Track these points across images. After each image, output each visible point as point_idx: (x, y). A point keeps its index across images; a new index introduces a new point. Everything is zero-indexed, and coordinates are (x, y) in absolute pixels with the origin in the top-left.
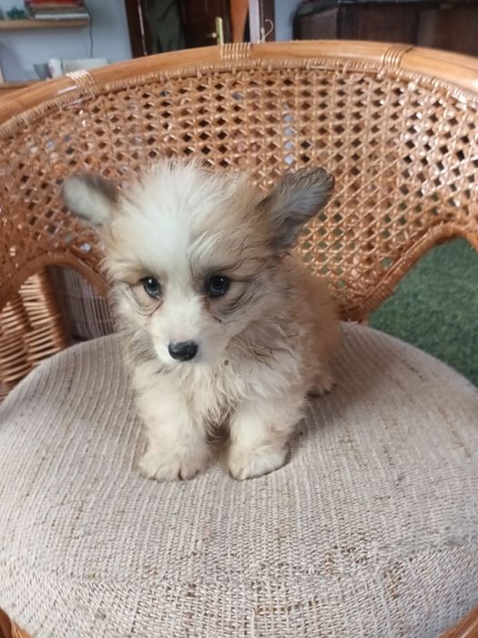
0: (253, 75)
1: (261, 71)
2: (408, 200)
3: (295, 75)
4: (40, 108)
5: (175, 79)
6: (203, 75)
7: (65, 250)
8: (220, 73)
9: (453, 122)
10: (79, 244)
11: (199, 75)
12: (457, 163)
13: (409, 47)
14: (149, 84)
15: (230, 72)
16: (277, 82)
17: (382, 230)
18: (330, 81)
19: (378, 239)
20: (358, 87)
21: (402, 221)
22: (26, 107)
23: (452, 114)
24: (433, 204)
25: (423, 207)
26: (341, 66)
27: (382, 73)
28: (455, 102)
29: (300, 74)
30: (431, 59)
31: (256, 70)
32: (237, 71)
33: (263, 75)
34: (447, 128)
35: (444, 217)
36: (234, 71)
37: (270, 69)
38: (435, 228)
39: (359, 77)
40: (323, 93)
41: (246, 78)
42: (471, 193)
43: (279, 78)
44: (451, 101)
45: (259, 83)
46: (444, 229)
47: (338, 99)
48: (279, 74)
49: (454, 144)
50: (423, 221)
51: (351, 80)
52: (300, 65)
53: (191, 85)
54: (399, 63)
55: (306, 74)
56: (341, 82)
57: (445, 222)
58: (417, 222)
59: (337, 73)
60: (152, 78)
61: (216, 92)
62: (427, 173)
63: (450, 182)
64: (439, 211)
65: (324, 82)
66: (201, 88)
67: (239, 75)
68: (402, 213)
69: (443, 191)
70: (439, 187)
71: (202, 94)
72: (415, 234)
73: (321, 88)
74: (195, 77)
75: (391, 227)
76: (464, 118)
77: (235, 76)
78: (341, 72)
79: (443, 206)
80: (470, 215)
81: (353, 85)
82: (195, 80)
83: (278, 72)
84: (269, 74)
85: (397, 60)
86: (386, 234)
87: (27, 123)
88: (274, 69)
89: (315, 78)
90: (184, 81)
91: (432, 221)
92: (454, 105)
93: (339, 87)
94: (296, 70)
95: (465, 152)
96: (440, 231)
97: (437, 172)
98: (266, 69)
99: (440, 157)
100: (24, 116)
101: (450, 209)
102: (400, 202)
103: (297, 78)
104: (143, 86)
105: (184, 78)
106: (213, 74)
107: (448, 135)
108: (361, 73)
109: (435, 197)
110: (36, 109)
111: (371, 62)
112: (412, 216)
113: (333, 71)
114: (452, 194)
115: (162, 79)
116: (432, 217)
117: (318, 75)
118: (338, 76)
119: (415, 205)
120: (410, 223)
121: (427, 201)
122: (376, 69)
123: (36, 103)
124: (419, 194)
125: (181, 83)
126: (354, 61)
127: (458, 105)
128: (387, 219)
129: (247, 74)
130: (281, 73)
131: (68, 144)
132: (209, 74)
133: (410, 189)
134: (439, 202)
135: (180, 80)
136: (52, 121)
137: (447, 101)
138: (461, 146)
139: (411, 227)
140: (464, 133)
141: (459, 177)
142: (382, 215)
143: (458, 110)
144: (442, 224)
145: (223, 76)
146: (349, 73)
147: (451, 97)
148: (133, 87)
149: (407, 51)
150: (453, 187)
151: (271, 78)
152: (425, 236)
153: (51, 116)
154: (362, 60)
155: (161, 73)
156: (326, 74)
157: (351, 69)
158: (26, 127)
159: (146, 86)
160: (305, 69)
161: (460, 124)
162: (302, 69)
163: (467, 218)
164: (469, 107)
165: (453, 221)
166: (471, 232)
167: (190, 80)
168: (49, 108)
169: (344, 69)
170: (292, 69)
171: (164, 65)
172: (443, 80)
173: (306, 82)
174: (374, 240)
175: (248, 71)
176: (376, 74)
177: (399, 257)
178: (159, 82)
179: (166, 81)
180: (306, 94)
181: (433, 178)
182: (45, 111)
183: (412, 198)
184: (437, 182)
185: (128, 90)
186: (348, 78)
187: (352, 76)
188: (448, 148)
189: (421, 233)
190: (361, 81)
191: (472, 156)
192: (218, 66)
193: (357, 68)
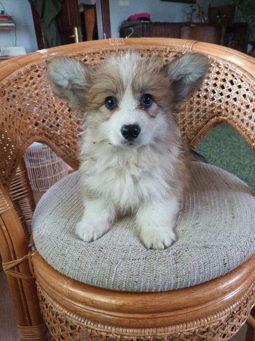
2: (200, 108)
3: (145, 53)
4: (28, 67)
5: (90, 54)
6: (103, 52)
8: (111, 51)
9: (218, 73)
11: (101, 52)
12: (221, 90)
13: (195, 41)
15: (115, 51)
17: (189, 121)
18: (161, 56)
19: (187, 125)
21: (198, 117)
22: (22, 66)
23: (217, 70)
24: (211, 109)
25: (207, 110)
26: (166, 49)
27: (185, 52)
28: (218, 65)
29: (147, 53)
30: (206, 46)
31: (127, 50)
34: (216, 76)
35: (217, 114)
36: (117, 51)
38: (213, 120)
39: (174, 54)
42: (229, 103)
44: (216, 64)
46: (217, 120)
49: (219, 82)
50: (207, 116)
51: (171, 55)
52: (147, 48)
53: (97, 57)
54: (192, 49)
55: (150, 52)
56: (167, 56)
57: (217, 116)
58: (204, 117)
59: (164, 52)
60: (79, 54)
62: (208, 95)
63: (219, 99)
64: (214, 112)
65: (159, 56)
66: (102, 59)
68: (197, 113)
69: (216, 102)
70: (214, 101)
72: (204, 122)
74: (99, 53)
75: (193, 120)
76: (223, 71)
78: (166, 52)
79: (216, 109)
80: (229, 112)
81: (172, 57)
82: (99, 55)
85: (191, 47)
86: (191, 123)
87: (23, 73)
90: (94, 56)
91: (211, 117)
92: (218, 66)
93: (166, 59)
94: (146, 51)
95: (224, 86)
96: (215, 120)
97: (212, 95)
99: (213, 88)
100: (22, 70)
101: (219, 111)
102: (196, 109)
104: (74, 57)
105: (93, 54)
106: (107, 52)
107: (216, 79)
108: (175, 52)
109: (212, 105)
110: (26, 67)
111: (179, 48)
112: (203, 114)
113: (162, 51)
114: (220, 104)
116: (211, 114)
117: (155, 53)
118: (164, 53)
119: (203, 109)
120: (202, 118)
121: (208, 107)
122: (182, 50)
123: (26, 64)
124: (205, 104)
125: (92, 56)
126: (171, 47)
127: (219, 66)
128: (191, 116)
132: (105, 52)
133: (201, 102)
134: (214, 107)
135: (92, 54)
136: (33, 72)
137: (215, 64)
138: (222, 83)
139: (202, 120)
140: (223, 77)
141: (223, 96)
142: (189, 115)
143: (220, 68)
144: (216, 117)
146: (170, 52)
147: (216, 63)
149: (196, 43)
150: (220, 101)
152: (209, 123)
153: (33, 70)
154: (175, 46)
155: (83, 51)
156: (159, 53)
157: (171, 50)
158: (22, 76)
159: (76, 57)
160: (149, 50)
161: (221, 74)
162: (148, 50)
163: (227, 113)
164: (224, 67)
165: (221, 115)
166: (230, 119)
167: (97, 55)
168: (32, 66)
169: (167, 51)
170: (144, 50)
171: (84, 47)
172: (212, 55)
174: (186, 126)
175: (123, 51)
176: (182, 53)
177: (197, 133)
178: (82, 55)
179: (85, 55)
181: (211, 97)
182: (30, 68)
183: (202, 107)
184: (213, 99)
186: (169, 54)
187: (171, 54)
188: (217, 84)
189: (207, 122)
190: (175, 56)
191: (228, 87)
192: (111, 49)
193: (173, 50)
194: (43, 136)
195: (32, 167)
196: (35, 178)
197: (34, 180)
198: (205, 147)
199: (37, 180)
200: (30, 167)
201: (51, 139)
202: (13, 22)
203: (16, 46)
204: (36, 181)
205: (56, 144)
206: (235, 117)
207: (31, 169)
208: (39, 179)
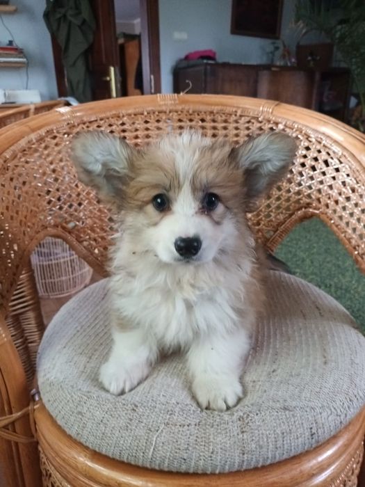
0: (180, 115)
1: (185, 112)
2: (282, 195)
3: (206, 116)
4: (42, 132)
5: (130, 115)
6: (148, 113)
7: (58, 227)
8: (159, 112)
9: (308, 148)
10: (67, 223)
11: (146, 113)
12: (312, 173)
13: (277, 102)
14: (112, 118)
15: (165, 112)
16: (196, 120)
17: (266, 213)
18: (229, 121)
19: (263, 219)
20: (247, 125)
21: (278, 207)
22: (33, 131)
23: (307, 144)
24: (297, 197)
25: (291, 199)
26: (236, 112)
27: (262, 117)
28: (308, 137)
29: (210, 116)
30: (292, 111)
31: (182, 112)
32: (170, 112)
33: (186, 115)
34: (304, 152)
35: (305, 205)
36: (168, 112)
37: (191, 112)
38: (299, 212)
39: (247, 119)
40: (225, 128)
41: (175, 116)
42: (322, 191)
43: (197, 118)
44: (305, 137)
45: (185, 120)
46: (304, 212)
47: (235, 132)
48: (196, 116)
49: (309, 162)
50: (291, 207)
51: (243, 120)
52: (210, 110)
53: (140, 119)
54: (272, 113)
55: (214, 115)
56: (236, 122)
57: (305, 208)
58: (288, 209)
59: (233, 116)
60: (115, 114)
61: (156, 124)
62: (293, 178)
63: (308, 184)
64: (302, 202)
65: (226, 121)
66: (146, 122)
67: (171, 114)
68: (278, 203)
69: (304, 189)
70: (301, 187)
71: (148, 125)
72: (287, 215)
73: (224, 125)
74: (142, 114)
75: (271, 211)
76: (314, 146)
77: (169, 115)
78: (236, 115)
79: (304, 198)
80: (322, 203)
81: (244, 124)
82: (143, 116)
83: (196, 114)
84: (191, 115)
85: (271, 110)
86: (269, 216)
87: (34, 141)
88: (194, 112)
89: (219, 118)
90: (136, 117)
91: (297, 208)
92: (307, 139)
93: (235, 125)
94: (208, 113)
95: (316, 166)
96: (302, 214)
97: (299, 178)
98: (188, 112)
99: (301, 169)
100: (33, 136)
101: (308, 201)
102: (276, 196)
103: (208, 118)
104: (108, 118)
105: (135, 115)
106: (154, 113)
107: (305, 156)
108: (248, 116)
109: (299, 193)
110: (39, 132)
111: (254, 111)
112: (285, 204)
113: (231, 115)
114: (309, 192)
115: (121, 115)
116: (297, 205)
117: (221, 116)
118: (233, 118)
119: (286, 198)
120: (284, 209)
121: (293, 195)
122: (258, 115)
123: (40, 128)
124: (289, 191)
125: (133, 118)
126: (244, 110)
127: (310, 139)
128: (269, 206)
129: (176, 114)
130: (198, 115)
131: (61, 156)
132: (152, 113)
133: (283, 188)
134: (302, 196)
135: (133, 116)
136: (49, 140)
137: (303, 136)
138: (313, 163)
139: (284, 211)
140: (315, 155)
141: (313, 182)
142: (266, 204)
143: (310, 141)
144: (303, 209)
145: (161, 115)
146: (241, 116)
147: (305, 134)
148: (101, 119)
149: (276, 105)
150: (310, 187)
151: (192, 117)
152: (293, 217)
153: (49, 136)
154: (249, 109)
155: (120, 111)
156: (226, 116)
157: (243, 114)
158: (34, 144)
161: (312, 150)
162: (212, 113)
163: (320, 206)
164: (316, 140)
165: (310, 207)
166: (323, 214)
167: (139, 116)
168: (48, 131)
169: (238, 114)
170: (205, 113)
171: (121, 106)
172: (300, 124)
173: (214, 121)
174: (261, 219)
175: (177, 112)
176: (258, 118)
177: (277, 230)
178: (119, 117)
179: (123, 116)
180: (215, 128)
181: (297, 182)
182: (46, 133)
183: (284, 194)
184: (300, 184)
185: (99, 121)
186: (240, 119)
187: (243, 118)
188: (306, 164)
189: (291, 215)
190: (249, 122)
191: (321, 169)
192: (160, 109)
193: (246, 114)
194: (60, 228)
195: (41, 263)
196: (45, 279)
197: (44, 281)
198: (288, 239)
199: (47, 281)
200: (38, 263)
201: (70, 233)
202: (25, 57)
203: (27, 89)
204: (45, 283)
205: (76, 239)
206: (330, 212)
207: (40, 265)
208: (50, 281)
